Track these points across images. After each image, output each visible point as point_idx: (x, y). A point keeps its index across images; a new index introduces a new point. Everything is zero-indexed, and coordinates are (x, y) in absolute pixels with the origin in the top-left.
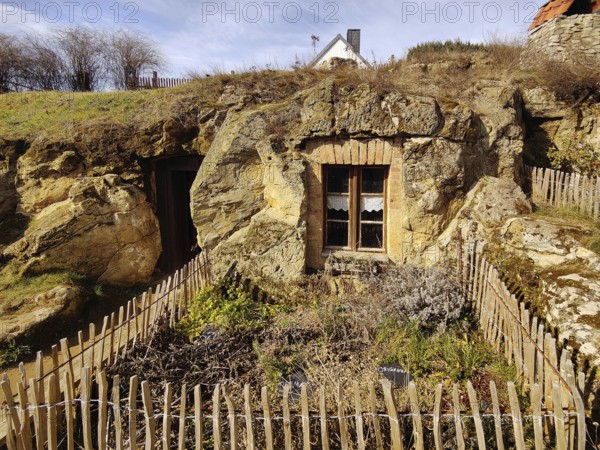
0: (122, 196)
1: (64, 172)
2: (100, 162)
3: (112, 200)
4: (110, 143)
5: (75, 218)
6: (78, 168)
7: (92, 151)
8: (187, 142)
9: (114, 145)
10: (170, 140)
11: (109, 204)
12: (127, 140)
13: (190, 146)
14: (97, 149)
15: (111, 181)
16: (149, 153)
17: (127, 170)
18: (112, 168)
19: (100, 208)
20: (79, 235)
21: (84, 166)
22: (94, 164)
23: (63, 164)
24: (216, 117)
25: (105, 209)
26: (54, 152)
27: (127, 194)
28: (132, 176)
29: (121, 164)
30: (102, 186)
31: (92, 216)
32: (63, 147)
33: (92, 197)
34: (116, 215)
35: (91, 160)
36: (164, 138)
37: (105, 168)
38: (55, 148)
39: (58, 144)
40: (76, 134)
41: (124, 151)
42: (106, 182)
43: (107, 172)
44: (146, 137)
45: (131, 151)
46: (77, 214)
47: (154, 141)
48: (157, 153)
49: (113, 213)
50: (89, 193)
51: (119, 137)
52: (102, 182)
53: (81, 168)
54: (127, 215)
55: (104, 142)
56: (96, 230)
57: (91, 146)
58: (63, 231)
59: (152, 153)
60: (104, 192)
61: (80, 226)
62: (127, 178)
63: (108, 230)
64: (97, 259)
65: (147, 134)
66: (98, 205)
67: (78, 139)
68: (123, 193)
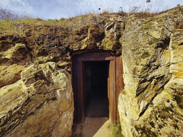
0: (61, 77)
1: (15, 61)
2: (44, 53)
3: (55, 81)
4: (53, 39)
5: (29, 98)
6: (26, 57)
7: (39, 45)
8: (99, 41)
9: (56, 41)
10: (91, 39)
11: (53, 83)
12: (65, 37)
13: (101, 43)
14: (43, 43)
15: (53, 66)
16: (79, 47)
17: (62, 59)
18: (52, 58)
19: (47, 87)
20: (32, 114)
21: (31, 56)
22: (39, 54)
23: (15, 53)
24: (115, 27)
25: (50, 88)
26: (8, 43)
27: (65, 76)
28: (64, 63)
29: (58, 55)
30: (48, 70)
31: (42, 95)
32: (15, 40)
33: (41, 79)
34: (58, 91)
35: (37, 51)
36: (88, 38)
37: (47, 58)
38: (8, 40)
39: (11, 37)
40: (27, 30)
41: (61, 45)
42: (50, 67)
43: (48, 61)
44: (77, 36)
45: (66, 46)
46: (30, 95)
47: (82, 39)
48: (83, 47)
49: (55, 90)
50: (39, 76)
51: (60, 34)
52: (48, 67)
53: (29, 58)
54: (64, 91)
55: (49, 38)
56: (45, 107)
57: (38, 40)
58: (19, 112)
59: (80, 47)
60: (49, 74)
61: (33, 105)
62: (61, 65)
63: (53, 104)
64: (46, 130)
65: (78, 34)
66: (46, 85)
67: (28, 35)
68: (61, 75)
